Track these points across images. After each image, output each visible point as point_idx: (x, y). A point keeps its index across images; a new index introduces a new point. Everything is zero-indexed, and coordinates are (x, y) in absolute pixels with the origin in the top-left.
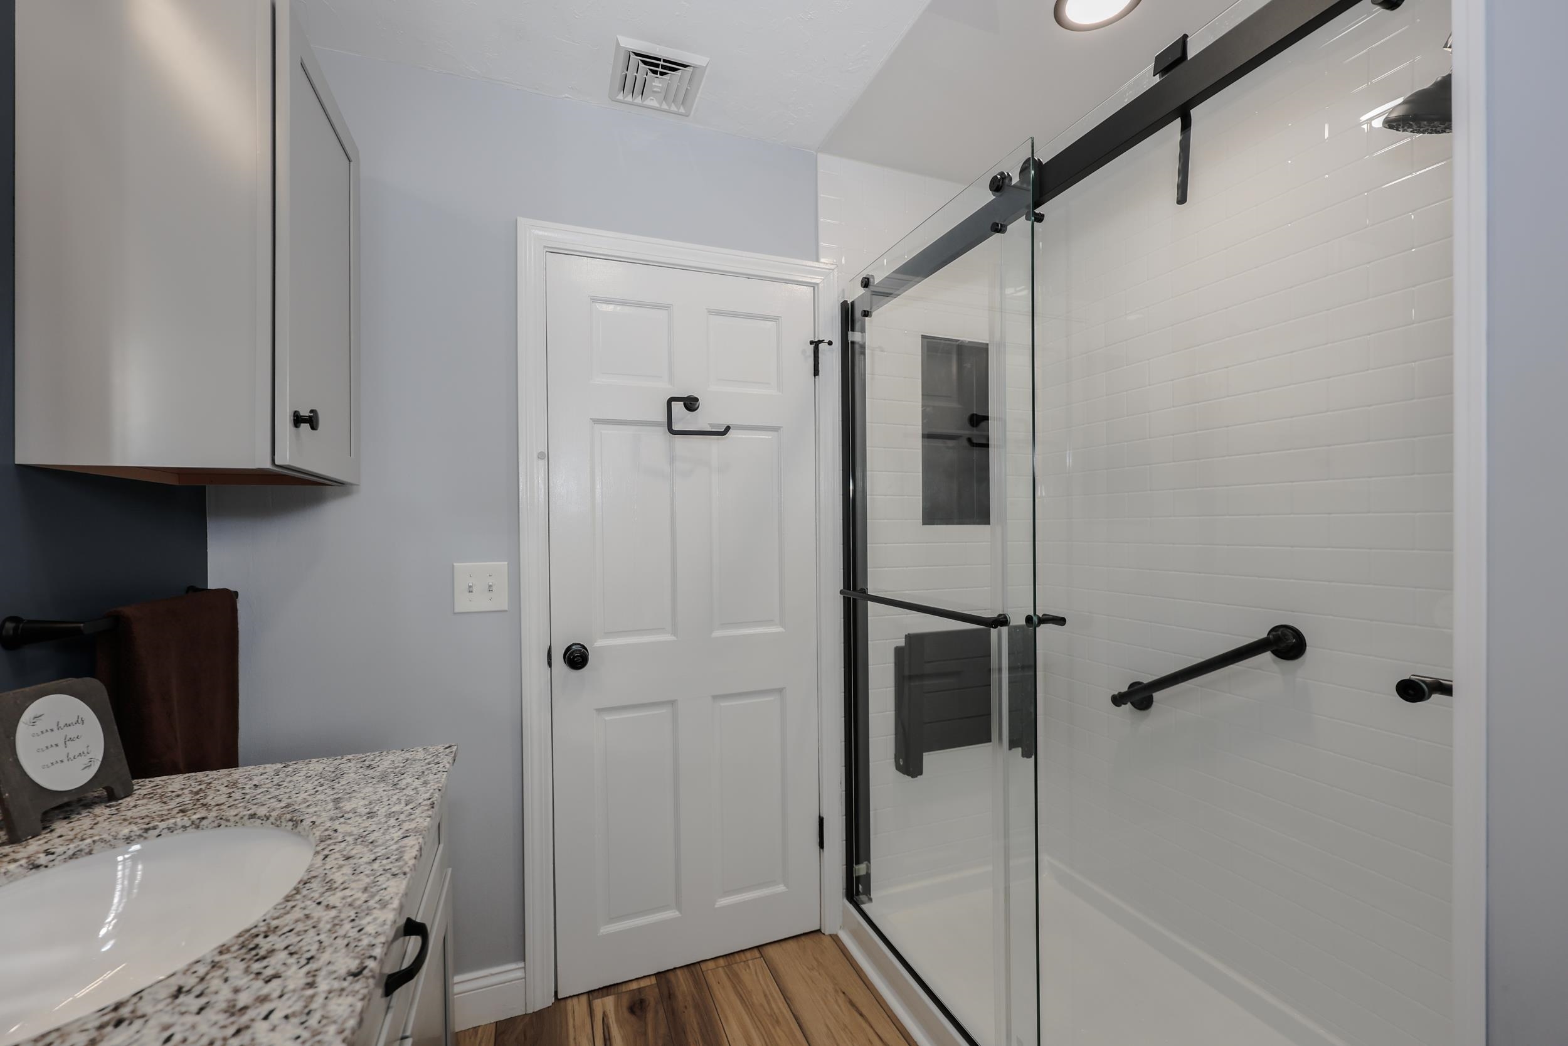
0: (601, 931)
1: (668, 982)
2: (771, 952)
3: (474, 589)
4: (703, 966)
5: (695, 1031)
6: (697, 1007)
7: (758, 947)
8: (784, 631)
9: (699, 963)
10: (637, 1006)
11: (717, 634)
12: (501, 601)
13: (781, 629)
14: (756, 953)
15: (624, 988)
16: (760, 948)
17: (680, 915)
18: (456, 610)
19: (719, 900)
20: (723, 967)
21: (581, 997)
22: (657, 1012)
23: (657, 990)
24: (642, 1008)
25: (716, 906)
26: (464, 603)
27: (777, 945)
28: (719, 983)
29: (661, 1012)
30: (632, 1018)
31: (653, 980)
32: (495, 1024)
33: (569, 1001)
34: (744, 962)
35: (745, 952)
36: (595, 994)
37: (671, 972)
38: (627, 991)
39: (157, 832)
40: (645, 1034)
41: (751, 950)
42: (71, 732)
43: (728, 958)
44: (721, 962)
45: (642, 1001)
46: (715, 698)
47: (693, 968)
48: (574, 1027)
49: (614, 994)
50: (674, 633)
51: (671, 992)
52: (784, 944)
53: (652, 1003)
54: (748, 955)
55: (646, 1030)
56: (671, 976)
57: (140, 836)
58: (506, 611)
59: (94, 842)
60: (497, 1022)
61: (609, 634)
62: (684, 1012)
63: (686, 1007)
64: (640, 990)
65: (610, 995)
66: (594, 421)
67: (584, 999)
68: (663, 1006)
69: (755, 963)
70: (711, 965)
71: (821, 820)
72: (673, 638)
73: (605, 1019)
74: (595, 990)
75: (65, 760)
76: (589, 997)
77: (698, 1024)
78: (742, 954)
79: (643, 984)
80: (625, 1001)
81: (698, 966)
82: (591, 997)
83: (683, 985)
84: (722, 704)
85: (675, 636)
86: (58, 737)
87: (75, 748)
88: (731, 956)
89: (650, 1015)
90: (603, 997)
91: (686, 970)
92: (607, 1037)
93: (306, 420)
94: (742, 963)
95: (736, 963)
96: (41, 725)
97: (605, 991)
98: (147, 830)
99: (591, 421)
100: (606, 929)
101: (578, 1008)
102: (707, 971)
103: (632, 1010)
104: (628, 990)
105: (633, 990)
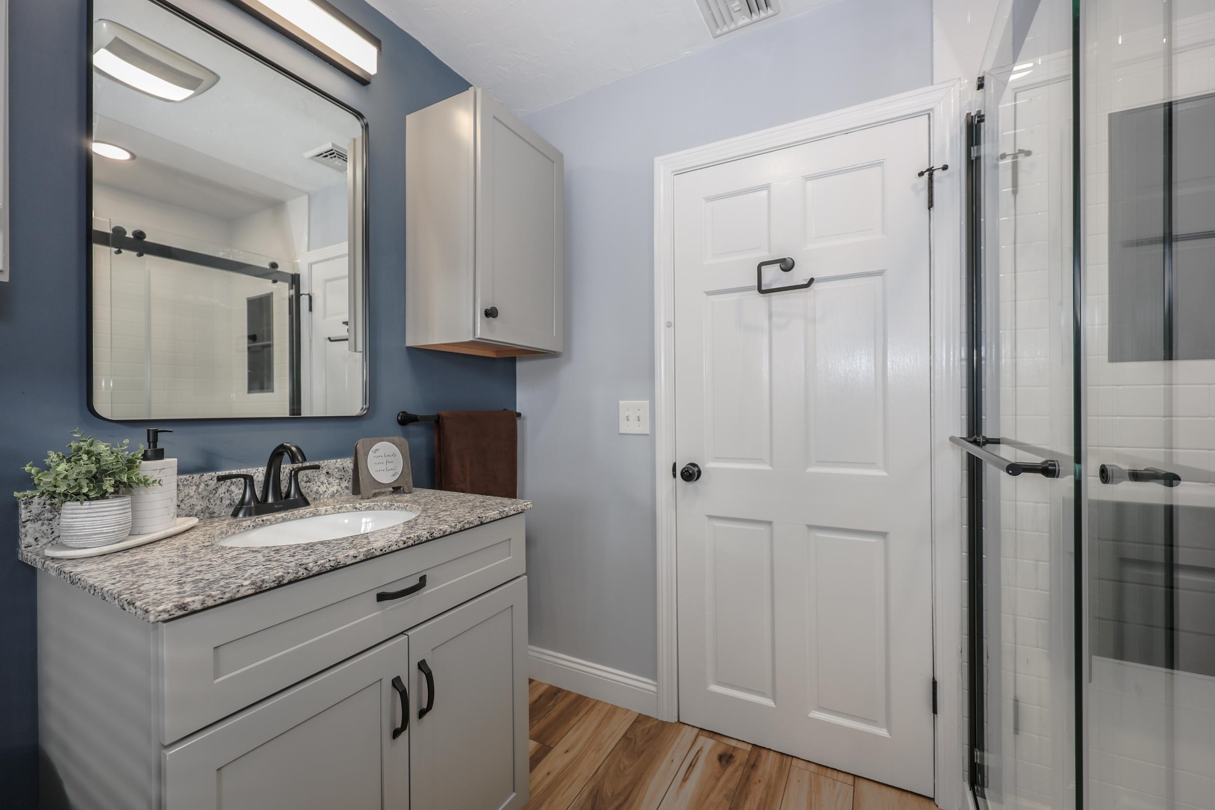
0: (710, 687)
1: (759, 756)
2: (863, 786)
3: (630, 418)
4: (795, 760)
5: (754, 802)
6: (768, 786)
7: (855, 776)
8: (887, 475)
9: (793, 757)
10: (725, 758)
11: (812, 470)
12: (645, 429)
13: (883, 473)
14: (850, 780)
15: (725, 740)
16: (856, 778)
17: (775, 707)
18: (620, 432)
19: (814, 712)
20: (811, 772)
21: (695, 728)
22: (736, 771)
23: (747, 756)
24: (728, 760)
25: (809, 715)
26: (624, 428)
27: (876, 785)
28: (799, 781)
29: (739, 773)
30: (717, 764)
31: (749, 748)
32: (638, 714)
33: (686, 727)
34: (834, 779)
35: (840, 773)
36: (705, 733)
37: (765, 751)
38: (725, 744)
39: (394, 507)
40: (718, 779)
41: (846, 775)
42: (390, 459)
43: (821, 768)
44: (813, 768)
45: (731, 757)
46: (810, 527)
47: (785, 758)
48: (678, 744)
49: (717, 740)
50: (771, 465)
51: (757, 764)
52: (884, 788)
53: (737, 763)
54: (841, 776)
55: (721, 776)
56: (764, 753)
57: (389, 507)
58: (647, 435)
59: (375, 504)
60: (640, 714)
61: (717, 459)
62: (756, 784)
63: (760, 781)
64: (735, 748)
65: (713, 739)
66: (706, 294)
67: (696, 731)
68: (744, 769)
69: (844, 786)
70: (802, 764)
71: (934, 684)
72: (770, 468)
73: (700, 752)
74: (705, 730)
75: (385, 470)
76: (699, 732)
77: (761, 799)
78: (835, 773)
79: (740, 745)
80: (720, 749)
81: (790, 759)
82: (700, 733)
83: (768, 765)
84: (818, 535)
85: (771, 467)
86: (384, 460)
87: (390, 466)
88: (824, 768)
89: (730, 769)
90: (708, 737)
91: (778, 756)
92: (693, 764)
93: (491, 313)
94: (831, 780)
95: (825, 776)
96: (378, 453)
97: (712, 734)
98: (391, 505)
99: (704, 294)
100: (714, 688)
101: (688, 734)
102: (796, 766)
103: (721, 758)
104: (727, 743)
105: (731, 746)
